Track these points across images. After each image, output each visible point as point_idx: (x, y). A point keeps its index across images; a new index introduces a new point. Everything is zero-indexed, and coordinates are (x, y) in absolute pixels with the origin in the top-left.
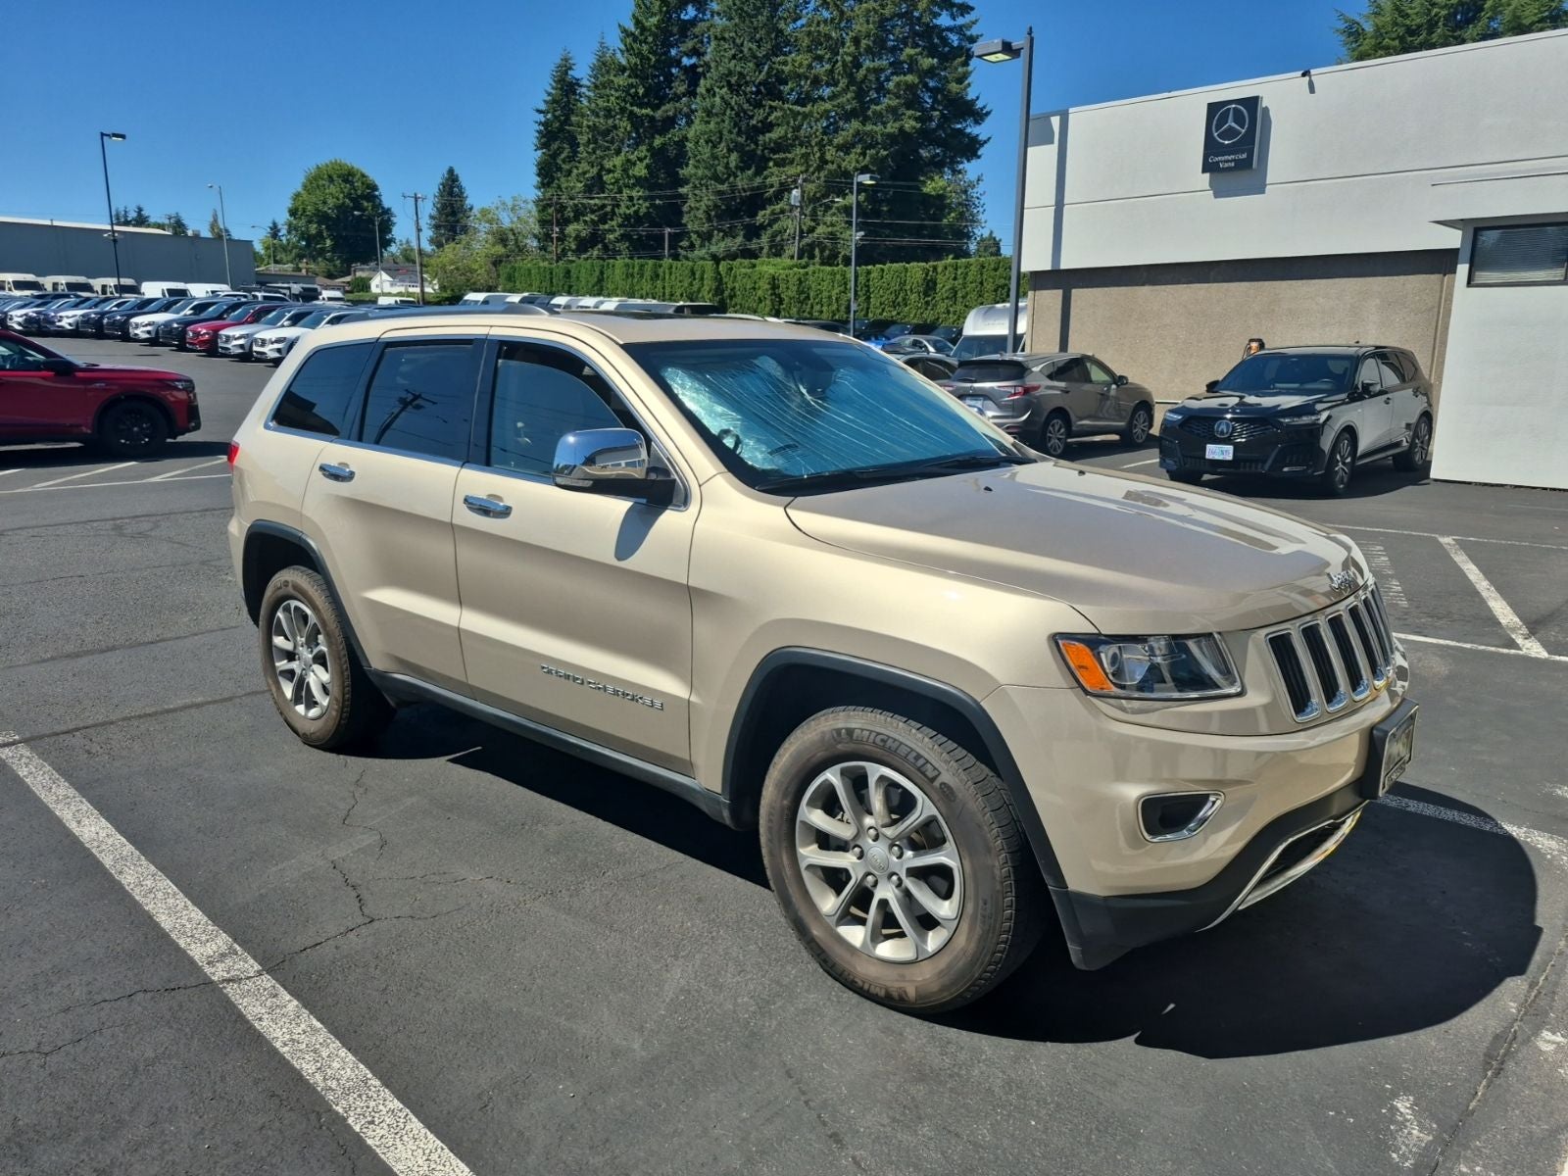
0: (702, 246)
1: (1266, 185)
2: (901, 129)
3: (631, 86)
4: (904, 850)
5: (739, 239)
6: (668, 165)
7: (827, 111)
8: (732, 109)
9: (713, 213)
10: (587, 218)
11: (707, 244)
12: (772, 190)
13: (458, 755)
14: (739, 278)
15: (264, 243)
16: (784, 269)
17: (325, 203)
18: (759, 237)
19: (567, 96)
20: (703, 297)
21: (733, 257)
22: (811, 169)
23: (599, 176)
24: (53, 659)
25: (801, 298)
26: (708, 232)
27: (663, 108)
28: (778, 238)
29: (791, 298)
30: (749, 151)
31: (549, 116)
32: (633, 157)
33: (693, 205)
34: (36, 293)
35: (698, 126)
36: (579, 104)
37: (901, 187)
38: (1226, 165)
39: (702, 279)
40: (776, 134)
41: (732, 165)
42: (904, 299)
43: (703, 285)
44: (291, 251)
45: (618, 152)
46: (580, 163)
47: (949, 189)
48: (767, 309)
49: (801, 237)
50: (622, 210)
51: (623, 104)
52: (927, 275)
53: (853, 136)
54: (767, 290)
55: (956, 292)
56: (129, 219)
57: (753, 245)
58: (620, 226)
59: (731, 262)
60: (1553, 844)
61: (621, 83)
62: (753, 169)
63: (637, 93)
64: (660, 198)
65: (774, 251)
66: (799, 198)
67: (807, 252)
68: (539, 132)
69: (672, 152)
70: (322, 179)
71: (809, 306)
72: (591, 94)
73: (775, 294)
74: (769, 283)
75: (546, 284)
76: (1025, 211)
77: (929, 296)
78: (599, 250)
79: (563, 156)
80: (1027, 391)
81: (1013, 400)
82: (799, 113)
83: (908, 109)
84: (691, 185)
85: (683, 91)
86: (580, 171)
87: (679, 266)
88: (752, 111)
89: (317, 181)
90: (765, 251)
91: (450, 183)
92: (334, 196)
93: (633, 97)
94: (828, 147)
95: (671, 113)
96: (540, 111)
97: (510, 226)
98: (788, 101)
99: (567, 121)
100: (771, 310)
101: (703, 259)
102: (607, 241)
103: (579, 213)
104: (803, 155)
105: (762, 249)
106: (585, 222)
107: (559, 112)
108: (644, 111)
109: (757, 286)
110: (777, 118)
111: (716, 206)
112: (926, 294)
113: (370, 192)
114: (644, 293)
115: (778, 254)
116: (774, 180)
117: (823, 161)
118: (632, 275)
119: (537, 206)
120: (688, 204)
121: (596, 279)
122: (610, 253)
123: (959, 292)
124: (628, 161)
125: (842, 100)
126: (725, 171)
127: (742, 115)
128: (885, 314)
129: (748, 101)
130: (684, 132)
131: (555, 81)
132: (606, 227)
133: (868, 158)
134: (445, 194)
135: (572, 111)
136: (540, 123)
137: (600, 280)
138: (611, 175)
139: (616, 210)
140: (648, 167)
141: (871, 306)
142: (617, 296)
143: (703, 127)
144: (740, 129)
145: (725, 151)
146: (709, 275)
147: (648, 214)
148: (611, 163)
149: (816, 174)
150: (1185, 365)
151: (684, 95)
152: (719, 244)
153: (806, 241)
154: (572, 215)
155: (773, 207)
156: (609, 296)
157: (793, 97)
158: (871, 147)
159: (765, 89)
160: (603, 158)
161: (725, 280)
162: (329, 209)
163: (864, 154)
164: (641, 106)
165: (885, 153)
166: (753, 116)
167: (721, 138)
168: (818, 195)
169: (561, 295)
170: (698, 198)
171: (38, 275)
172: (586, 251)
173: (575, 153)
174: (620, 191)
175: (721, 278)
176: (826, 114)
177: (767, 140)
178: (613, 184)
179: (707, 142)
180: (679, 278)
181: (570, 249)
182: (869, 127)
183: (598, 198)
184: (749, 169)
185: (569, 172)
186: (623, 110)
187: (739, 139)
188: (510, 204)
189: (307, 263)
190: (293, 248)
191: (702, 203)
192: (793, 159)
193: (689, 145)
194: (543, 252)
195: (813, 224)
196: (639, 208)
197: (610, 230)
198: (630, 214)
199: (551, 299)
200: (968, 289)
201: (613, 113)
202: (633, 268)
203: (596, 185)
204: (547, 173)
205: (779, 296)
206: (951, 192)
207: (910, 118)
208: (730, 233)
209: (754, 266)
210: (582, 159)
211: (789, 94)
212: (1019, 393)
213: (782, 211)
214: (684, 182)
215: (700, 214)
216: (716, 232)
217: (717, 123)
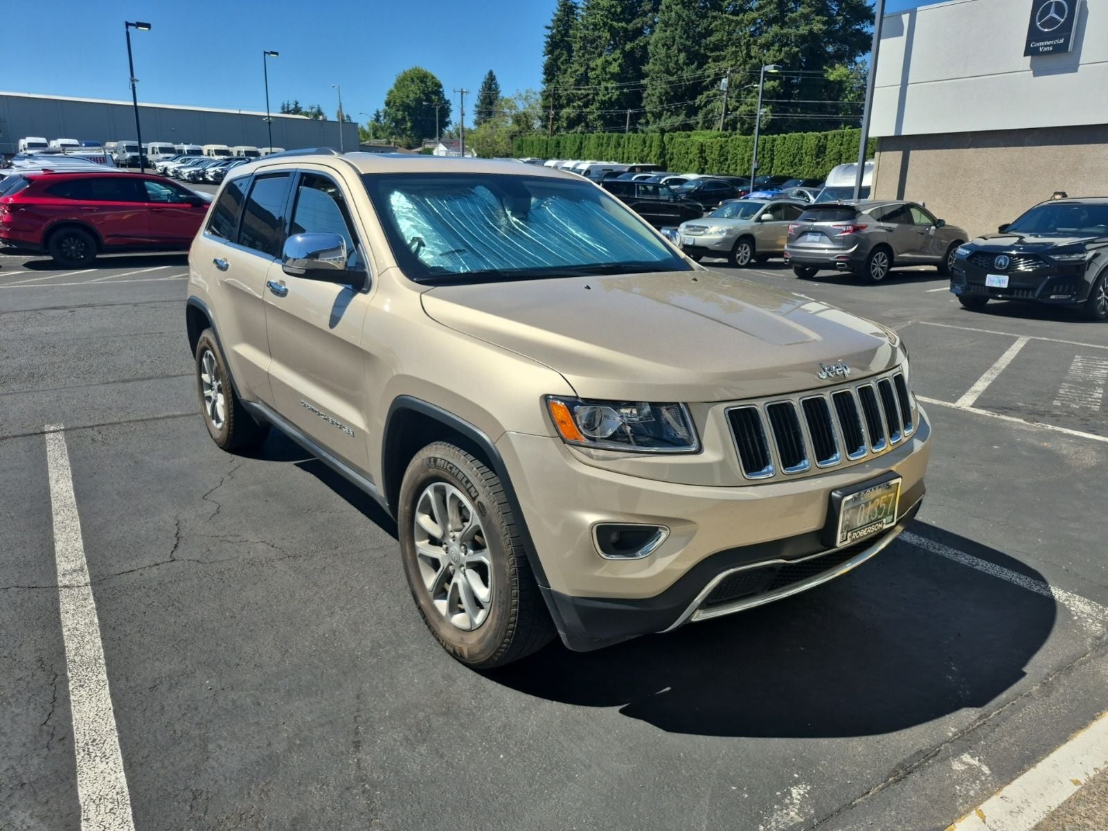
0: (654, 122)
1: (1079, 65)
2: (811, 31)
3: (612, 6)
4: (468, 549)
5: (682, 117)
6: (634, 63)
7: (754, 20)
8: (684, 20)
9: (664, 98)
10: (575, 104)
11: (658, 120)
12: (708, 79)
13: (303, 461)
14: (677, 145)
15: (370, 125)
16: (711, 138)
17: (408, 97)
18: (696, 114)
19: (567, 16)
20: (651, 160)
21: (674, 129)
22: (738, 63)
23: (586, 73)
24: (114, 382)
25: (721, 160)
26: (660, 112)
27: (634, 22)
28: (711, 115)
29: (713, 160)
30: (694, 51)
31: (554, 31)
32: (610, 59)
33: (650, 93)
34: (226, 157)
35: (658, 34)
36: (575, 22)
37: (809, 75)
38: (1045, 49)
39: (651, 146)
40: (713, 39)
41: (681, 62)
42: (800, 160)
43: (651, 151)
44: (386, 131)
45: (600, 55)
46: (573, 64)
47: (851, 76)
48: (696, 168)
49: (726, 114)
50: (600, 97)
51: (605, 20)
52: (819, 141)
53: (773, 37)
54: (696, 154)
55: (841, 155)
56: (290, 109)
57: (691, 122)
58: (597, 109)
59: (672, 134)
60: (1087, 609)
61: (605, 5)
62: (696, 64)
63: (616, 11)
64: (628, 87)
65: (706, 125)
66: (727, 85)
67: (730, 126)
68: (547, 43)
69: (638, 54)
70: (407, 81)
71: (727, 166)
72: (584, 14)
73: (702, 157)
74: (698, 149)
75: (543, 152)
76: (875, 90)
77: (820, 158)
78: (582, 126)
79: (562, 60)
80: (856, 229)
81: (844, 236)
82: (733, 21)
83: (817, 15)
84: (650, 78)
85: (649, 8)
86: (573, 69)
87: (635, 137)
88: (698, 21)
89: (401, 83)
90: (700, 125)
91: (490, 81)
92: (414, 91)
93: (613, 15)
94: (753, 46)
95: (639, 25)
96: (548, 28)
97: (523, 110)
98: (726, 12)
99: (566, 34)
100: (698, 169)
101: (655, 132)
102: (588, 120)
103: (570, 100)
104: (733, 53)
105: (698, 123)
106: (574, 107)
107: (562, 28)
108: (620, 24)
109: (689, 152)
110: (716, 26)
111: (667, 93)
112: (817, 157)
113: (437, 89)
114: (609, 158)
115: (709, 128)
116: (711, 72)
117: (749, 56)
118: (602, 145)
119: (542, 96)
120: (646, 92)
121: (577, 148)
122: (590, 129)
123: (843, 155)
124: (607, 61)
125: (767, 10)
126: (675, 66)
127: (690, 24)
128: (784, 171)
129: (696, 14)
130: (647, 39)
131: (560, 5)
132: (588, 110)
133: (783, 54)
134: (486, 89)
135: (570, 27)
136: (548, 36)
137: (580, 148)
138: (593, 72)
139: (596, 98)
140: (620, 65)
141: (774, 165)
142: (590, 159)
143: (662, 35)
144: (688, 34)
145: (676, 51)
146: (656, 143)
147: (618, 99)
148: (594, 63)
149: (742, 66)
150: (998, 212)
151: (650, 11)
152: (667, 121)
153: (730, 117)
154: (565, 102)
155: (708, 92)
156: (585, 159)
157: (730, 9)
158: (786, 45)
159: (710, 4)
160: (589, 60)
161: (667, 147)
162: (411, 101)
163: (780, 51)
164: (619, 21)
165: (797, 49)
166: (699, 25)
167: (674, 42)
168: (743, 82)
169: (552, 159)
170: (654, 87)
171: (229, 146)
172: (573, 128)
173: (570, 56)
174: (599, 84)
175: (665, 146)
176: (754, 21)
177: (708, 43)
178: (595, 79)
179: (663, 46)
180: (634, 146)
181: (563, 127)
182: (785, 31)
183: (584, 89)
184: (692, 64)
185: (566, 70)
186: (605, 24)
187: (687, 42)
188: (524, 95)
189: (395, 139)
190: (388, 128)
191: (657, 91)
192: (725, 56)
193: (650, 48)
194: (544, 129)
195: (737, 104)
196: (612, 96)
197: (590, 112)
198: (605, 100)
199: (545, 162)
200: (851, 153)
201: (598, 27)
202: (603, 139)
203: (583, 80)
204: (551, 72)
205: (705, 158)
206: (853, 78)
207: (818, 22)
208: (676, 113)
209: (689, 136)
210: (574, 61)
211: (727, 7)
212: (849, 231)
213: (715, 95)
214: (644, 75)
215: (655, 99)
216: (665, 112)
217: (672, 31)
